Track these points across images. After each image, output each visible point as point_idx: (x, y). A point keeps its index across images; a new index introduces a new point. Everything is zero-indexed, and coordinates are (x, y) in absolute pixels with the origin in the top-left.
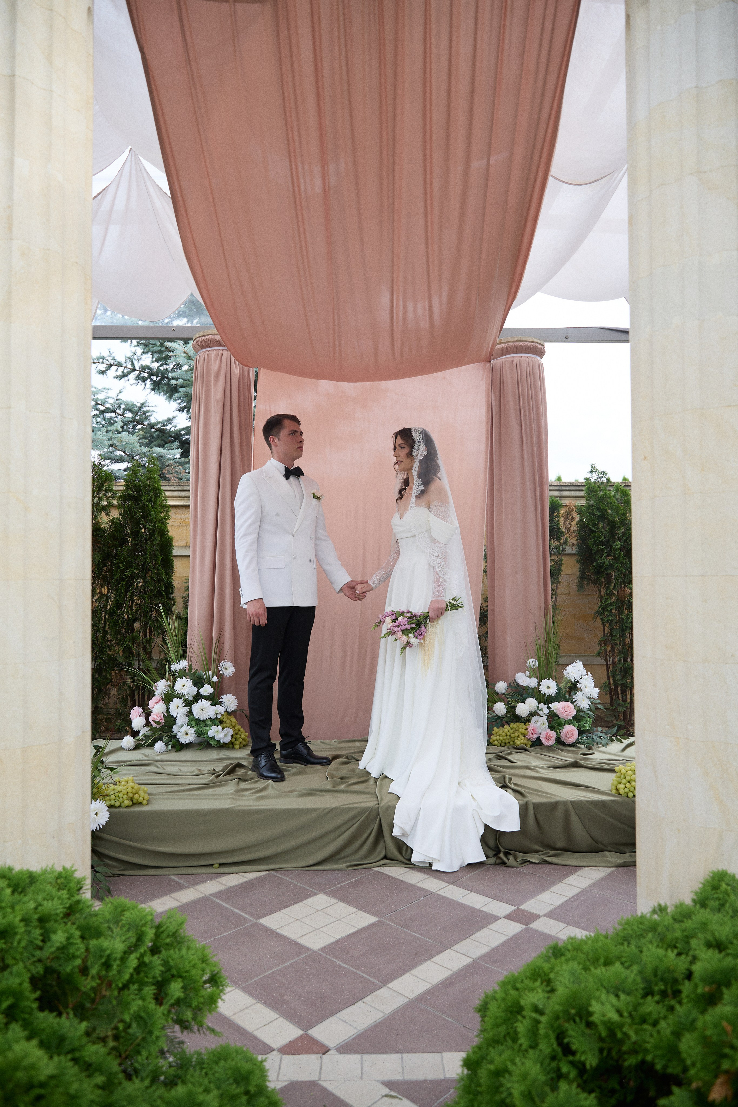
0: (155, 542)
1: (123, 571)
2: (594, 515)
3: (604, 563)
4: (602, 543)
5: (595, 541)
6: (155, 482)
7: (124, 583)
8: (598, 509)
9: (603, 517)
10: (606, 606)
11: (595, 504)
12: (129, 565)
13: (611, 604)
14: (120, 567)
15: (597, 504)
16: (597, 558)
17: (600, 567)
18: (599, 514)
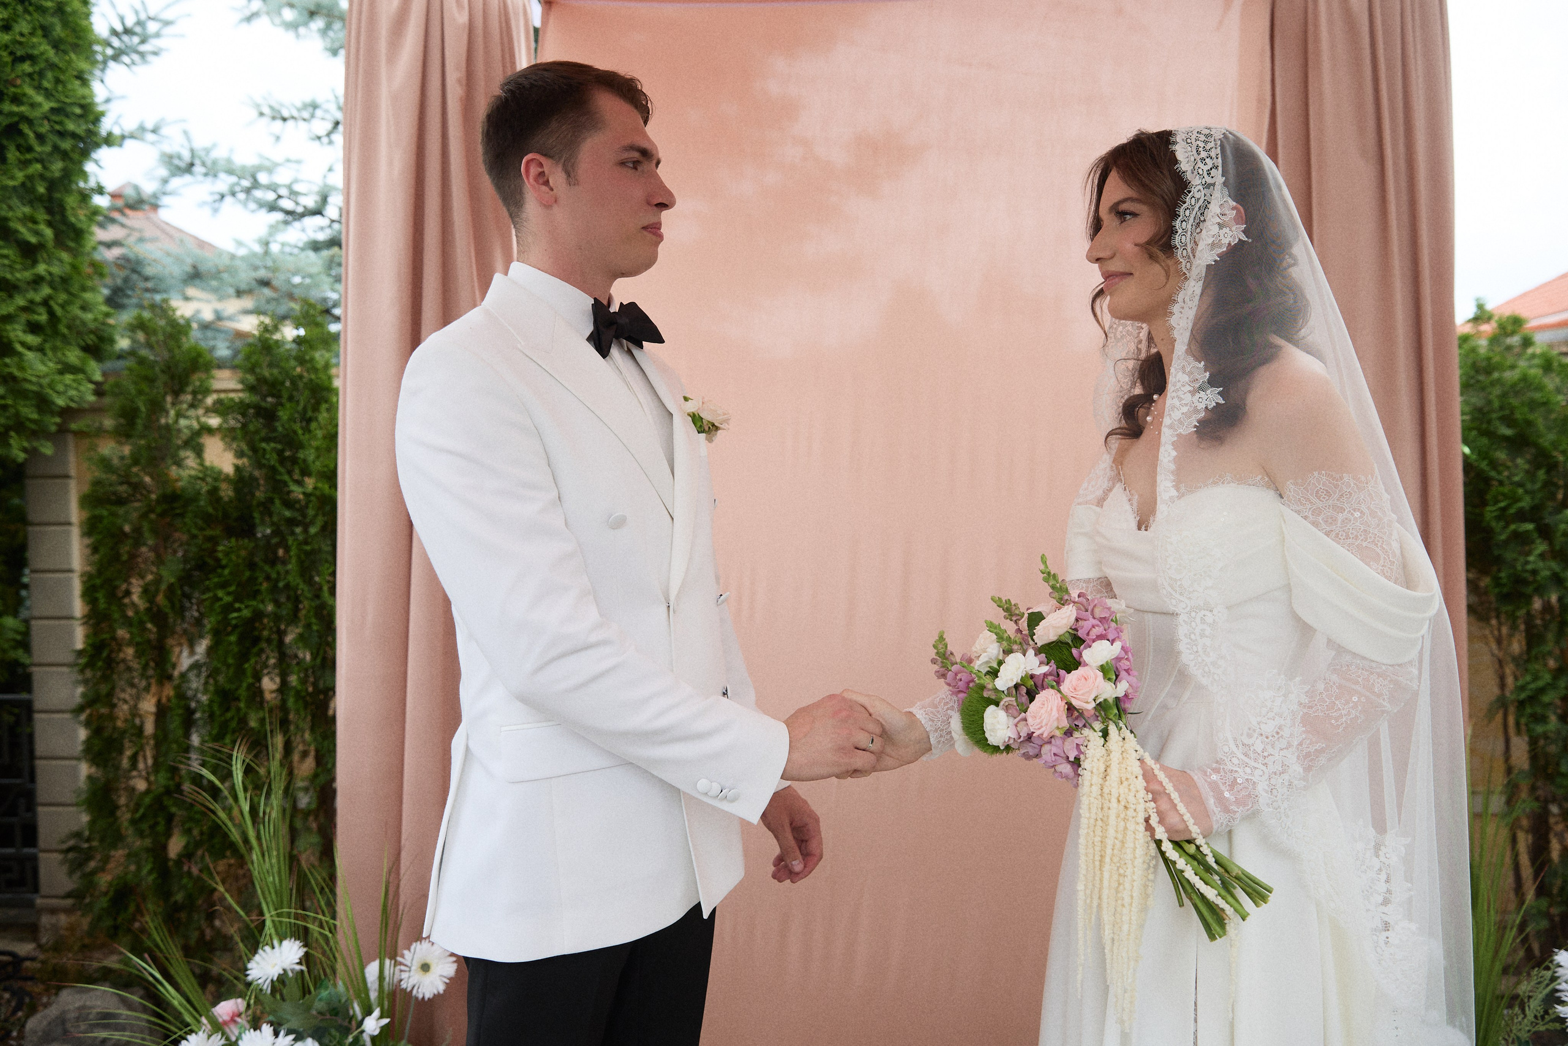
0: (313, 530)
1: (228, 608)
2: (1489, 434)
3: (1534, 572)
4: (1521, 516)
5: (1504, 509)
6: (315, 370)
7: (233, 638)
8: (1509, 421)
9: (1520, 442)
10: (1542, 690)
11: (1496, 404)
12: (247, 591)
13: (1552, 686)
14: (221, 599)
15: (1501, 408)
16: (1509, 555)
17: (1519, 580)
18: (1508, 432)
